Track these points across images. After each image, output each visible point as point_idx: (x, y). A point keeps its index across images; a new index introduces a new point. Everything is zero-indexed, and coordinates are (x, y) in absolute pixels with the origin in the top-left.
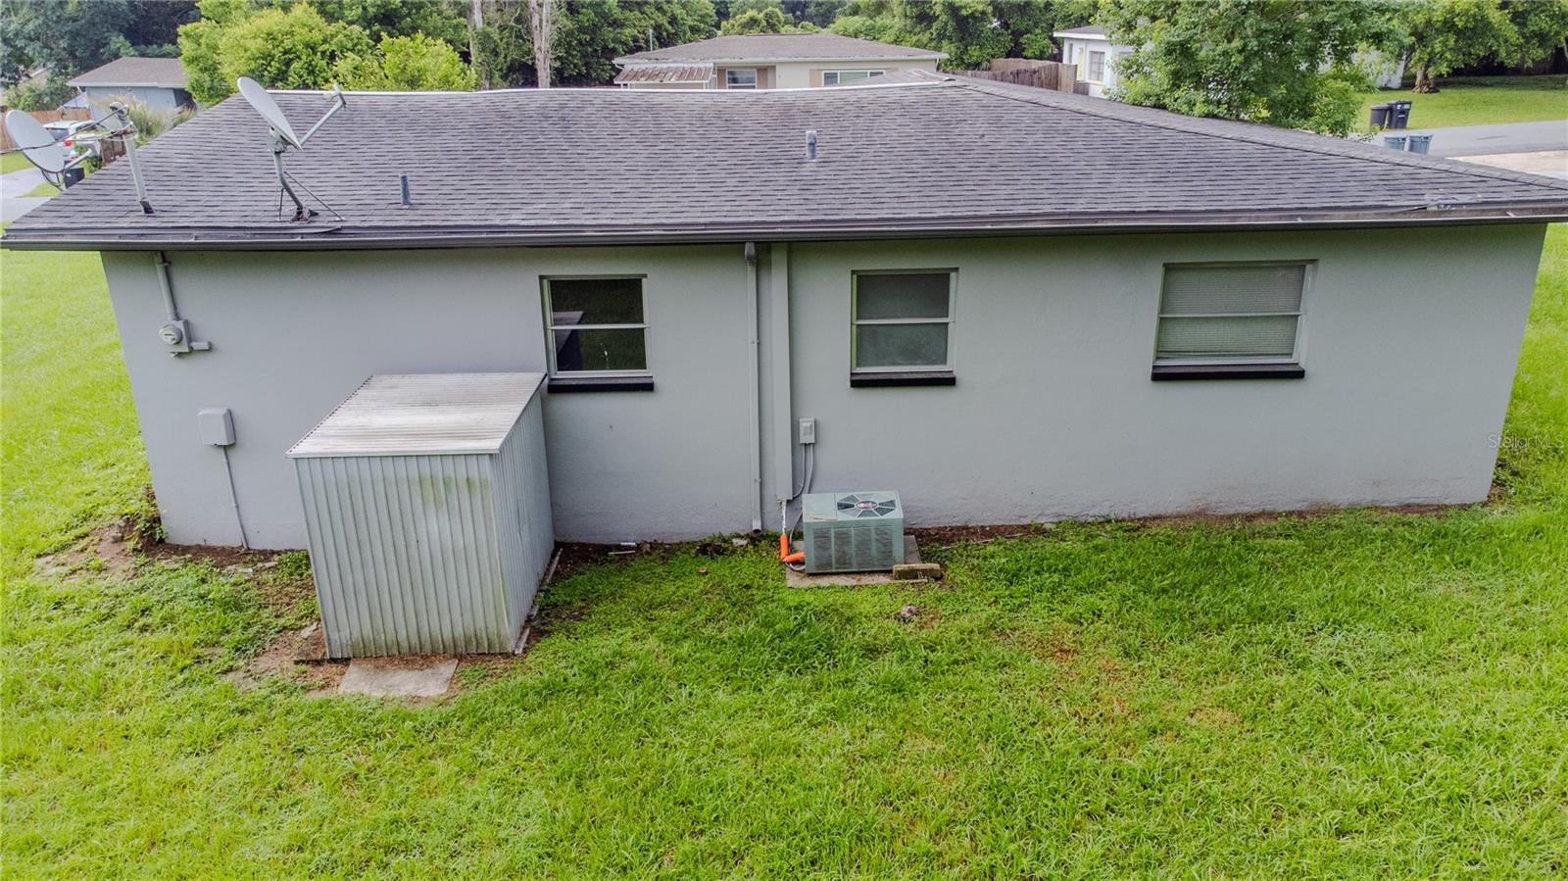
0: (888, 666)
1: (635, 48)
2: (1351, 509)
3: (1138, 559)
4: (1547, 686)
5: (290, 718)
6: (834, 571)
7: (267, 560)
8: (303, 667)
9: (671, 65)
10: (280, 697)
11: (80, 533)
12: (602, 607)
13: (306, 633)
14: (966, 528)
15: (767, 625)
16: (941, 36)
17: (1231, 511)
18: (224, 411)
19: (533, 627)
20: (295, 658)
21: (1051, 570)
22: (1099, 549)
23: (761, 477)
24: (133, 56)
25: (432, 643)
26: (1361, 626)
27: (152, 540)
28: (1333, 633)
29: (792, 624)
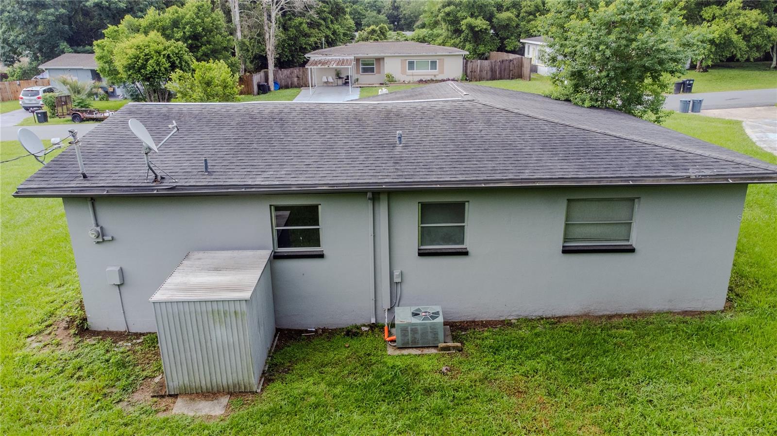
0: (435, 400)
1: (316, 47)
2: (659, 313)
3: (556, 340)
4: (749, 415)
5: (149, 428)
6: (410, 346)
7: (138, 338)
8: (155, 399)
9: (333, 58)
10: (144, 416)
11: (47, 325)
12: (298, 366)
13: (157, 380)
14: (474, 322)
15: (378, 377)
16: (465, 40)
17: (601, 314)
18: (119, 268)
19: (265, 377)
20: (151, 394)
21: (515, 347)
22: (537, 335)
23: (375, 298)
24: (70, 52)
25: (217, 387)
26: (662, 380)
27: (83, 329)
28: (649, 384)
29: (390, 377)
